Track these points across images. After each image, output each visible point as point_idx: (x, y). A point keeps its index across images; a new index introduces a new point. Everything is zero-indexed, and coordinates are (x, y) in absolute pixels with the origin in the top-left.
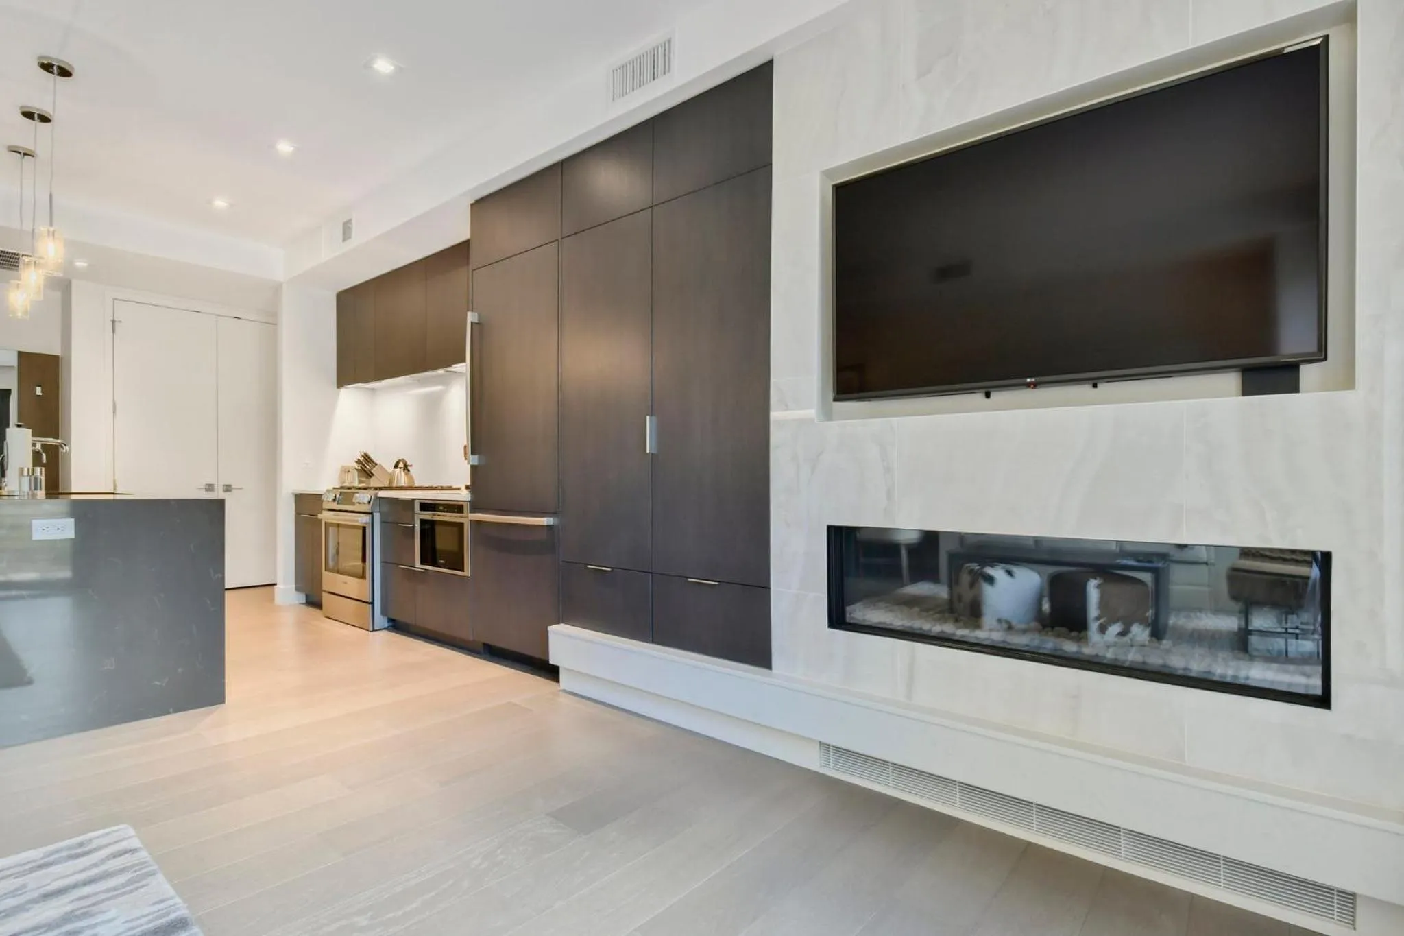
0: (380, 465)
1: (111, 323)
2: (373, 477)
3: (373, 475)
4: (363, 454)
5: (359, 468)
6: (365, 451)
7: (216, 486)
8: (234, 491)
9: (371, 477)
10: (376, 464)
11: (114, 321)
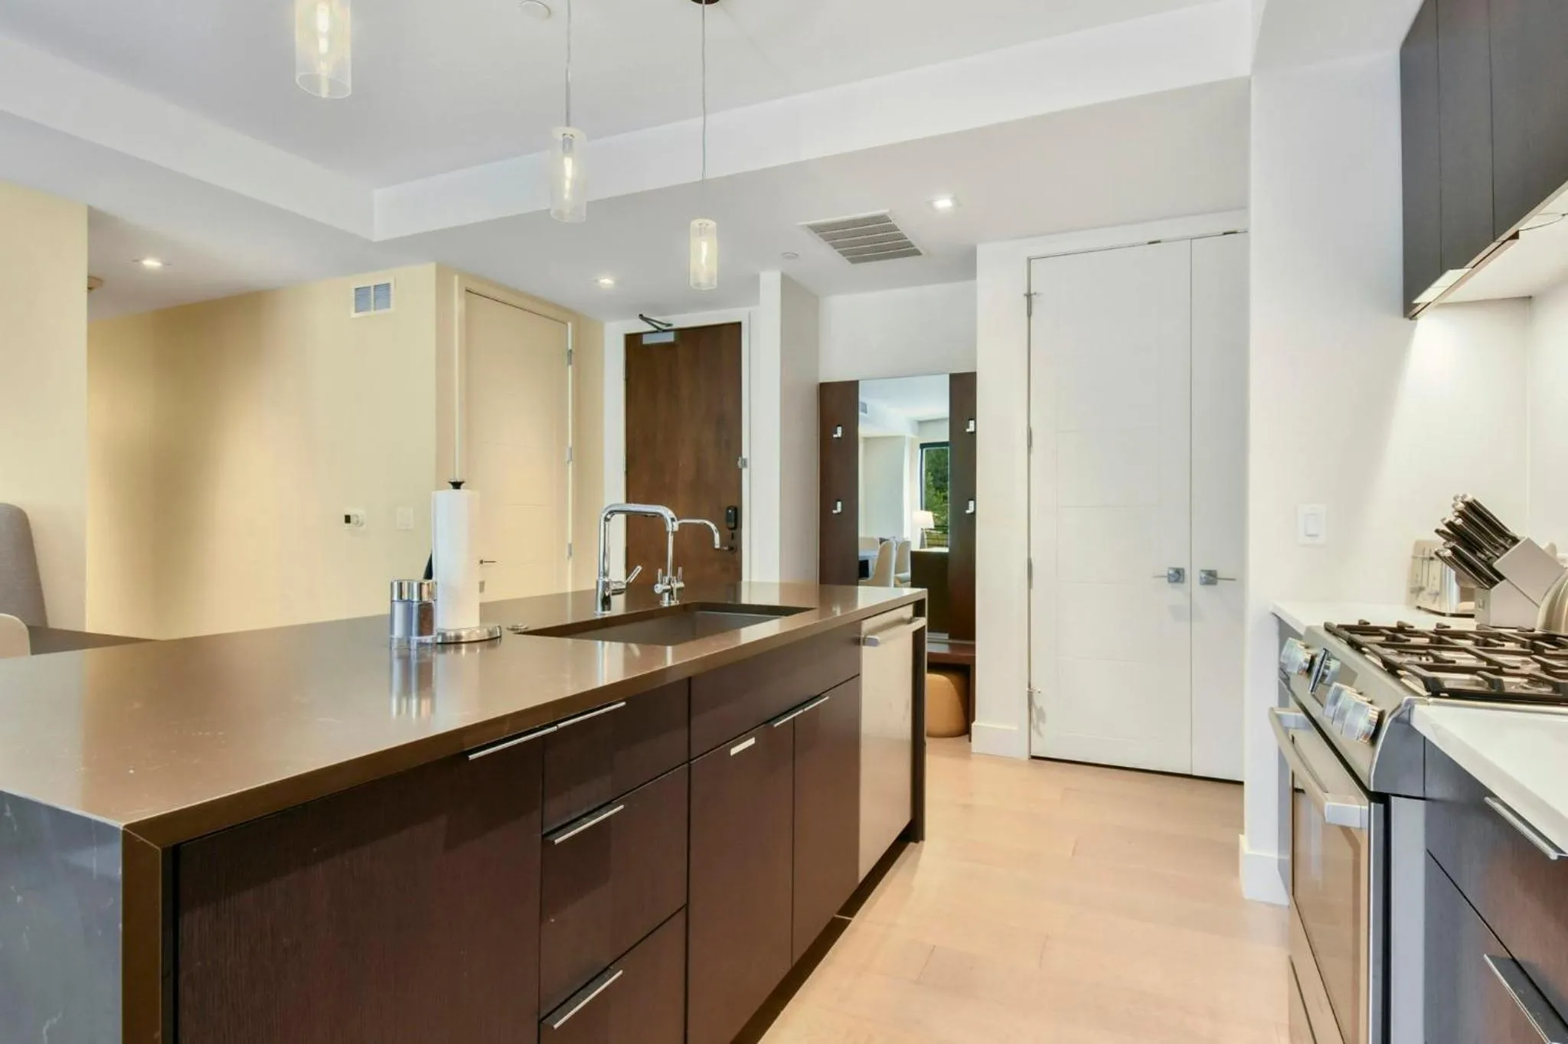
0: (1529, 542)
1: (1025, 300)
2: (1501, 584)
3: (1501, 577)
4: (1461, 506)
5: (1448, 553)
6: (1469, 498)
7: (1187, 572)
8: (1219, 582)
9: (1493, 583)
10: (1515, 541)
11: (1029, 296)
